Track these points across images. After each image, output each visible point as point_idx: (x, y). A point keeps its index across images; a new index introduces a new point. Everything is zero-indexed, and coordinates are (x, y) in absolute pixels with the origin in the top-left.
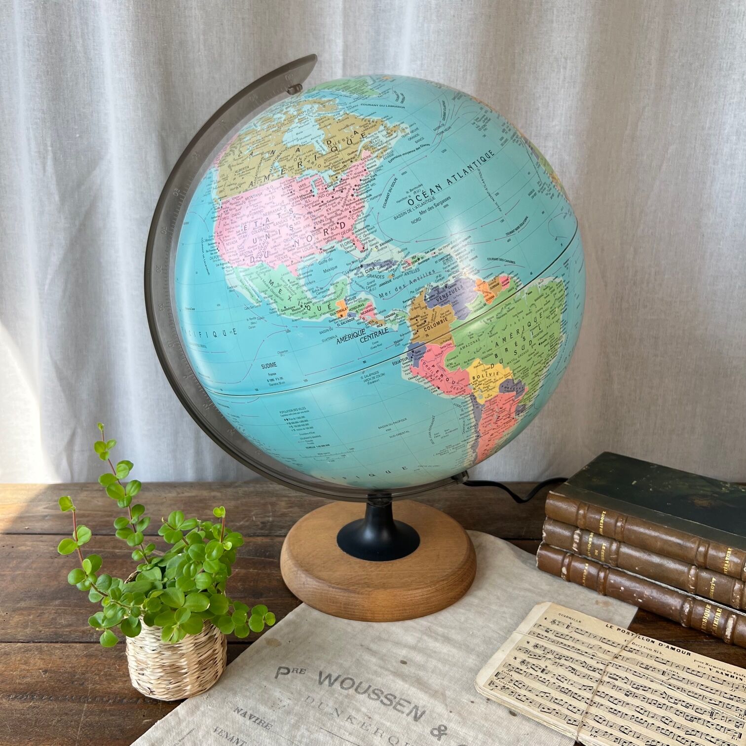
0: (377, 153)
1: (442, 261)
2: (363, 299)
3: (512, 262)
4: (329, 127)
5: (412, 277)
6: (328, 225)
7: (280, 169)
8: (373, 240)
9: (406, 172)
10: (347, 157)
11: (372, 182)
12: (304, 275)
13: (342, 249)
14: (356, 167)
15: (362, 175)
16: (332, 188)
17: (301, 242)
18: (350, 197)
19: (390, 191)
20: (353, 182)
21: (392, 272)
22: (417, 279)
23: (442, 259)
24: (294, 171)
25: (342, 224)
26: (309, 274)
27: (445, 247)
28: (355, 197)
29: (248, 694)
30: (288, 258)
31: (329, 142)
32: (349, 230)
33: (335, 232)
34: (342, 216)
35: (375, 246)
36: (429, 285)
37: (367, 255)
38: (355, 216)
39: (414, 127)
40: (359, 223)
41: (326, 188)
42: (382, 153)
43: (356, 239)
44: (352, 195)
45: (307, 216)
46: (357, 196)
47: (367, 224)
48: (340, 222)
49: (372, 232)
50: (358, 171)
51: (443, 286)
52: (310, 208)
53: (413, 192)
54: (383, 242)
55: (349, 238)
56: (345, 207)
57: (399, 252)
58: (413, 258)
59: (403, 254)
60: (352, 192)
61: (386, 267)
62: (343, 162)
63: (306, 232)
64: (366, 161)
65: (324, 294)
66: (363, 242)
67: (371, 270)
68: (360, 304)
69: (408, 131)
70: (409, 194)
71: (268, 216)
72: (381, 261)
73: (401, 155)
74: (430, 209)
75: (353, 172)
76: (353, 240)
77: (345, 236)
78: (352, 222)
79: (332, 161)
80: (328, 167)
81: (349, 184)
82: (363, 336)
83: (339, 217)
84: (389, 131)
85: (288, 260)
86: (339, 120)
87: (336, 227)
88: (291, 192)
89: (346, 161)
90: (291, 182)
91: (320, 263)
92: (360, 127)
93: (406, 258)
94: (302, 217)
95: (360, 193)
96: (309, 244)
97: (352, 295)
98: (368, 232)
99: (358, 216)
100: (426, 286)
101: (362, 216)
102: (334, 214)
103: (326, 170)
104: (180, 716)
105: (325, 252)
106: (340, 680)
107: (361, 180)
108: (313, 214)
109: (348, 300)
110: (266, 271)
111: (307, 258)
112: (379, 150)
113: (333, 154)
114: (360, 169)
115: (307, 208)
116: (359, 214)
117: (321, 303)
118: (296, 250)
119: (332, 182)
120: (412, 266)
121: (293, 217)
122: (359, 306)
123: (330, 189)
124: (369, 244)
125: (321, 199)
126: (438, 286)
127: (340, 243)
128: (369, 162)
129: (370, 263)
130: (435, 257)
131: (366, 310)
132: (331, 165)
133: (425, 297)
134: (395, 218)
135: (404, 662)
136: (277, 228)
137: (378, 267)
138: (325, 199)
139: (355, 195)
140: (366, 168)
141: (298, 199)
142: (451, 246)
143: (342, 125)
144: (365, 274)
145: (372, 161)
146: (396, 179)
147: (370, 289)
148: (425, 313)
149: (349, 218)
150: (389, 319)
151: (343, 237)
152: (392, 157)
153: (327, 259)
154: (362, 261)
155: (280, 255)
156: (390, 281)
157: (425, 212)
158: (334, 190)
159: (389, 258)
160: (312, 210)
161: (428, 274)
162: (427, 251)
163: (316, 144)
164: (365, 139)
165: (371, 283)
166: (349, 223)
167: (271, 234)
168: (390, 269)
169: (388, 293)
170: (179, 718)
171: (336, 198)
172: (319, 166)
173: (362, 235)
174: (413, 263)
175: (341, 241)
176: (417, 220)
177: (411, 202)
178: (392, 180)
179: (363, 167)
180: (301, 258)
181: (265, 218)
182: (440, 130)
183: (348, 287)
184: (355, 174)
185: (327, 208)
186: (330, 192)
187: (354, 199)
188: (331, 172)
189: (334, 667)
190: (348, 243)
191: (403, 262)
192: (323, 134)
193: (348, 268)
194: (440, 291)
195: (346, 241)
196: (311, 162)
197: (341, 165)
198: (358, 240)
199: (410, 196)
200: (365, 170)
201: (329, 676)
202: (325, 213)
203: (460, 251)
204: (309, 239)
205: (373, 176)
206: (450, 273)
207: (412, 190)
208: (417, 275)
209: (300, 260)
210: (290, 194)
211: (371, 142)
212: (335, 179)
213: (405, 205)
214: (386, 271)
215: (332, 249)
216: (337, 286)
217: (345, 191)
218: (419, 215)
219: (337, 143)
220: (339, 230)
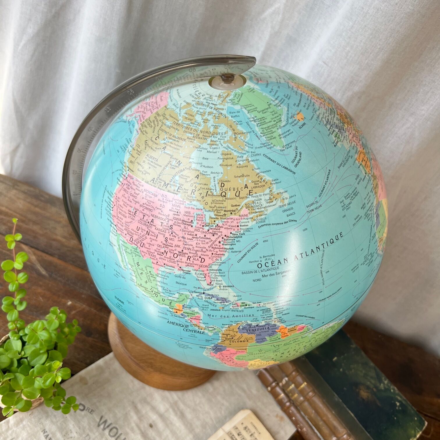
0: (254, 214)
1: (262, 311)
2: (196, 311)
3: (313, 318)
4: (229, 168)
5: (236, 314)
6: (193, 255)
7: (178, 185)
8: (219, 281)
9: (267, 241)
10: (230, 208)
11: (239, 239)
12: (162, 276)
13: (195, 276)
14: (232, 220)
15: (234, 230)
16: (207, 228)
17: (169, 255)
18: (217, 243)
19: (249, 251)
20: (224, 232)
21: (224, 306)
22: (239, 316)
23: (263, 310)
24: (186, 195)
25: (203, 260)
26: (165, 277)
27: (269, 303)
28: (221, 244)
29: (54, 420)
30: (156, 258)
31: (223, 185)
32: (206, 266)
33: (195, 262)
34: (205, 254)
35: (219, 285)
36: (246, 322)
37: (211, 289)
38: (214, 259)
39: (293, 200)
40: (215, 265)
41: (203, 226)
42: (257, 216)
43: (207, 275)
44: (220, 242)
45: (181, 239)
46: (223, 244)
47: (221, 268)
48: (202, 257)
49: (221, 276)
50: (232, 224)
51: (255, 325)
52: (185, 234)
53: (265, 258)
54: (226, 285)
55: (204, 271)
56: (211, 248)
57: (234, 296)
58: (242, 303)
59: (236, 298)
60: (220, 239)
61: (221, 301)
62: (225, 211)
63: (175, 250)
64: (242, 219)
65: (171, 295)
66: (212, 279)
67: (209, 298)
68: (192, 313)
69: (286, 202)
70: (261, 259)
71: (154, 218)
72: (219, 297)
73: (270, 224)
74: (271, 275)
75: (229, 224)
76: (206, 275)
77: (201, 269)
78: (211, 261)
79: (218, 205)
80: (212, 209)
81: (221, 232)
82: (186, 328)
83: (203, 253)
84: (272, 197)
85: (155, 259)
86: (240, 164)
87: (198, 259)
88: (177, 212)
89: (228, 211)
90: (181, 204)
91: (176, 276)
92: (252, 182)
93: (237, 302)
94: (177, 237)
95: (226, 243)
96: (174, 259)
97: (189, 306)
98: (218, 274)
99: (217, 260)
100: (243, 322)
101: (219, 261)
102: (200, 249)
103: (209, 211)
104: (10, 425)
105: (182, 271)
106: (111, 427)
107: (231, 233)
108: (186, 240)
109: (185, 307)
110: (138, 255)
111: (169, 267)
112: (256, 212)
113: (221, 198)
114: (235, 224)
115: (184, 233)
116: (218, 258)
117: (166, 298)
118: (163, 257)
119: (209, 224)
120: (239, 307)
121: (170, 233)
122: (191, 314)
123: (206, 228)
124: (215, 282)
125: (196, 233)
126: (251, 324)
127: (195, 272)
128: (244, 221)
129: (211, 294)
130: (259, 307)
131: (195, 318)
132: (215, 208)
133: (240, 327)
134: (243, 273)
135: (151, 426)
136: (156, 232)
137: (216, 299)
138: (200, 234)
139: (222, 243)
140: (239, 224)
141: (180, 222)
142: (274, 304)
143: (239, 172)
144: (204, 299)
145: (246, 221)
146: (257, 244)
147: (203, 308)
148: (235, 334)
149: (210, 258)
150: (208, 329)
151: (199, 268)
152: (263, 224)
153: (182, 276)
154: (206, 290)
155: (151, 252)
156: (220, 310)
157: (266, 276)
158: (208, 230)
159: (225, 297)
160: (186, 236)
161: (248, 315)
162: (254, 302)
163: (212, 180)
164: (250, 196)
165: (206, 306)
166: (208, 261)
167: (150, 233)
168: (223, 304)
169: (215, 316)
170: (9, 427)
171: (207, 238)
172: (206, 204)
173: (213, 274)
174: (241, 306)
175: (197, 270)
176: (258, 280)
177: (260, 266)
178: (254, 244)
179: (237, 223)
180: (165, 264)
181: (152, 218)
182: (312, 207)
183: (189, 300)
184: (229, 226)
185: (197, 242)
186: (204, 230)
187: (220, 246)
188: (212, 215)
189: (111, 415)
190: (201, 274)
191: (234, 303)
192: (222, 173)
193: (194, 290)
194: (251, 327)
195: (201, 272)
196: (202, 195)
197: (223, 213)
198: (209, 276)
199: (261, 261)
200: (238, 226)
201: (105, 422)
202: (195, 245)
203: (278, 308)
204: (176, 256)
205: (242, 234)
206: (264, 319)
207: (265, 257)
208: (241, 314)
209: (163, 265)
210: (176, 213)
211: (253, 202)
212: (213, 222)
213: (254, 266)
214: (219, 304)
215: (188, 272)
216: (181, 296)
217: (216, 236)
218: (261, 277)
219: (228, 189)
220: (199, 262)
